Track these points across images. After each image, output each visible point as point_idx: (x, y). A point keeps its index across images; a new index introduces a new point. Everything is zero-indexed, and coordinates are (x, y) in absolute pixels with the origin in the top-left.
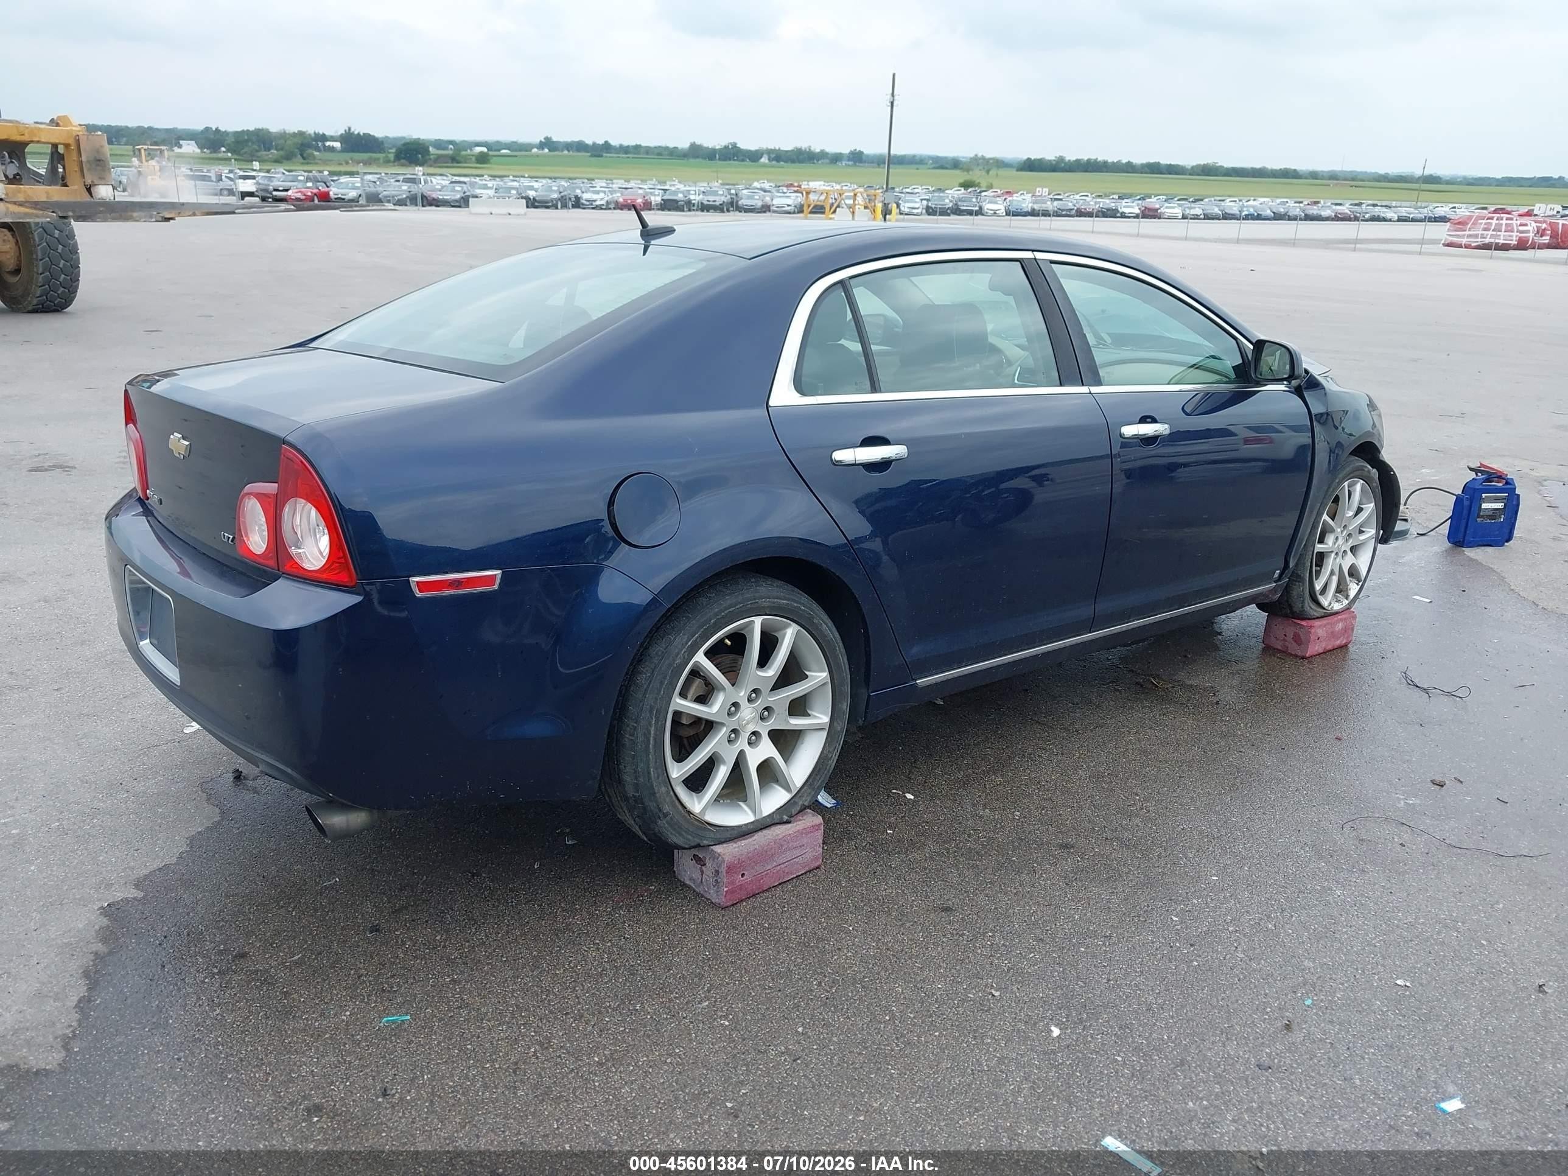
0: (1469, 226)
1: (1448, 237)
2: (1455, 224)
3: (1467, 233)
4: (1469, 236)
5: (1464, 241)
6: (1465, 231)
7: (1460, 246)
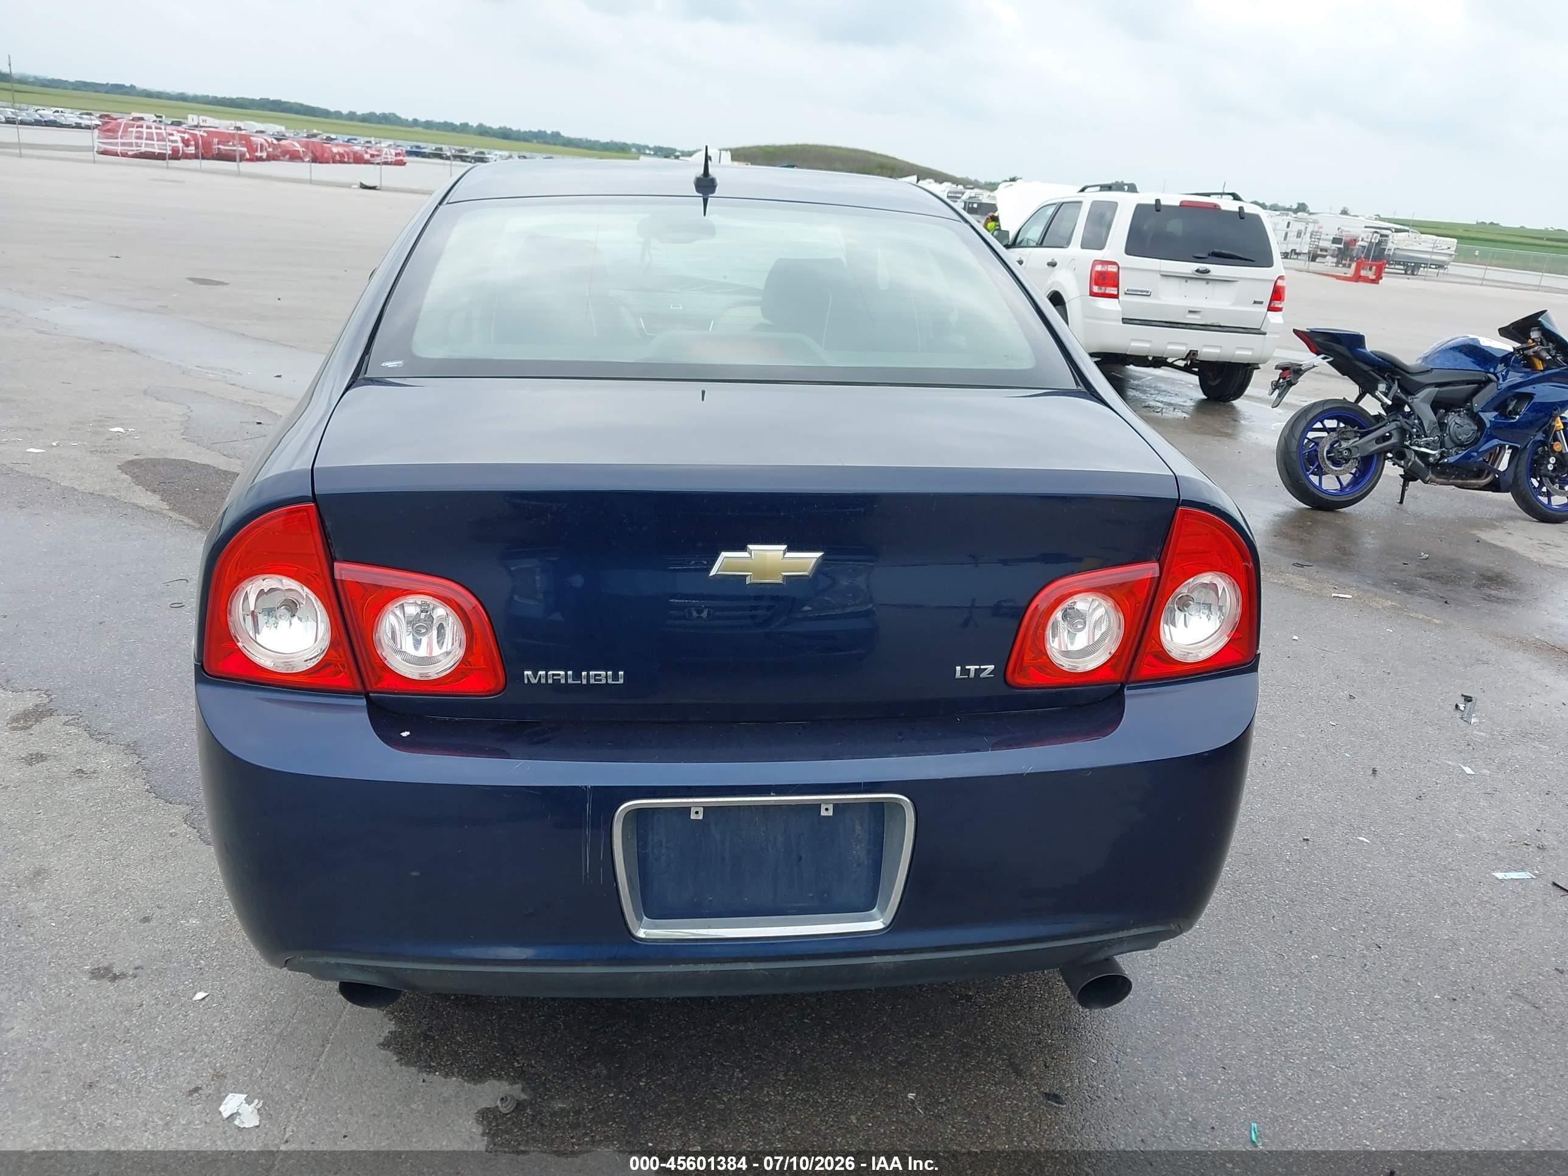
0: (120, 134)
1: (100, 145)
2: (105, 131)
3: (119, 141)
4: (123, 144)
5: (119, 149)
6: (117, 138)
7: (116, 154)
